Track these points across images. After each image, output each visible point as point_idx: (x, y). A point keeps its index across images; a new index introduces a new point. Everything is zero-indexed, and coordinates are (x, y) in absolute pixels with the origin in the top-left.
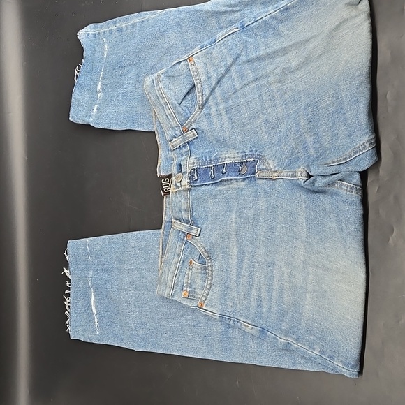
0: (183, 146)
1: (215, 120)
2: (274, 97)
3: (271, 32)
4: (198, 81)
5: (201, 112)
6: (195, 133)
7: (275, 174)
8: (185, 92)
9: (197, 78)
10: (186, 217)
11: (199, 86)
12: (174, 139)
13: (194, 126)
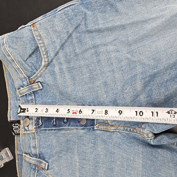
0: (29, 95)
1: (58, 77)
2: (112, 64)
3: (108, 8)
4: (42, 45)
5: (46, 69)
6: (40, 85)
7: (113, 128)
8: (31, 52)
9: (41, 42)
10: (35, 152)
11: (43, 49)
12: (22, 88)
13: (40, 79)
